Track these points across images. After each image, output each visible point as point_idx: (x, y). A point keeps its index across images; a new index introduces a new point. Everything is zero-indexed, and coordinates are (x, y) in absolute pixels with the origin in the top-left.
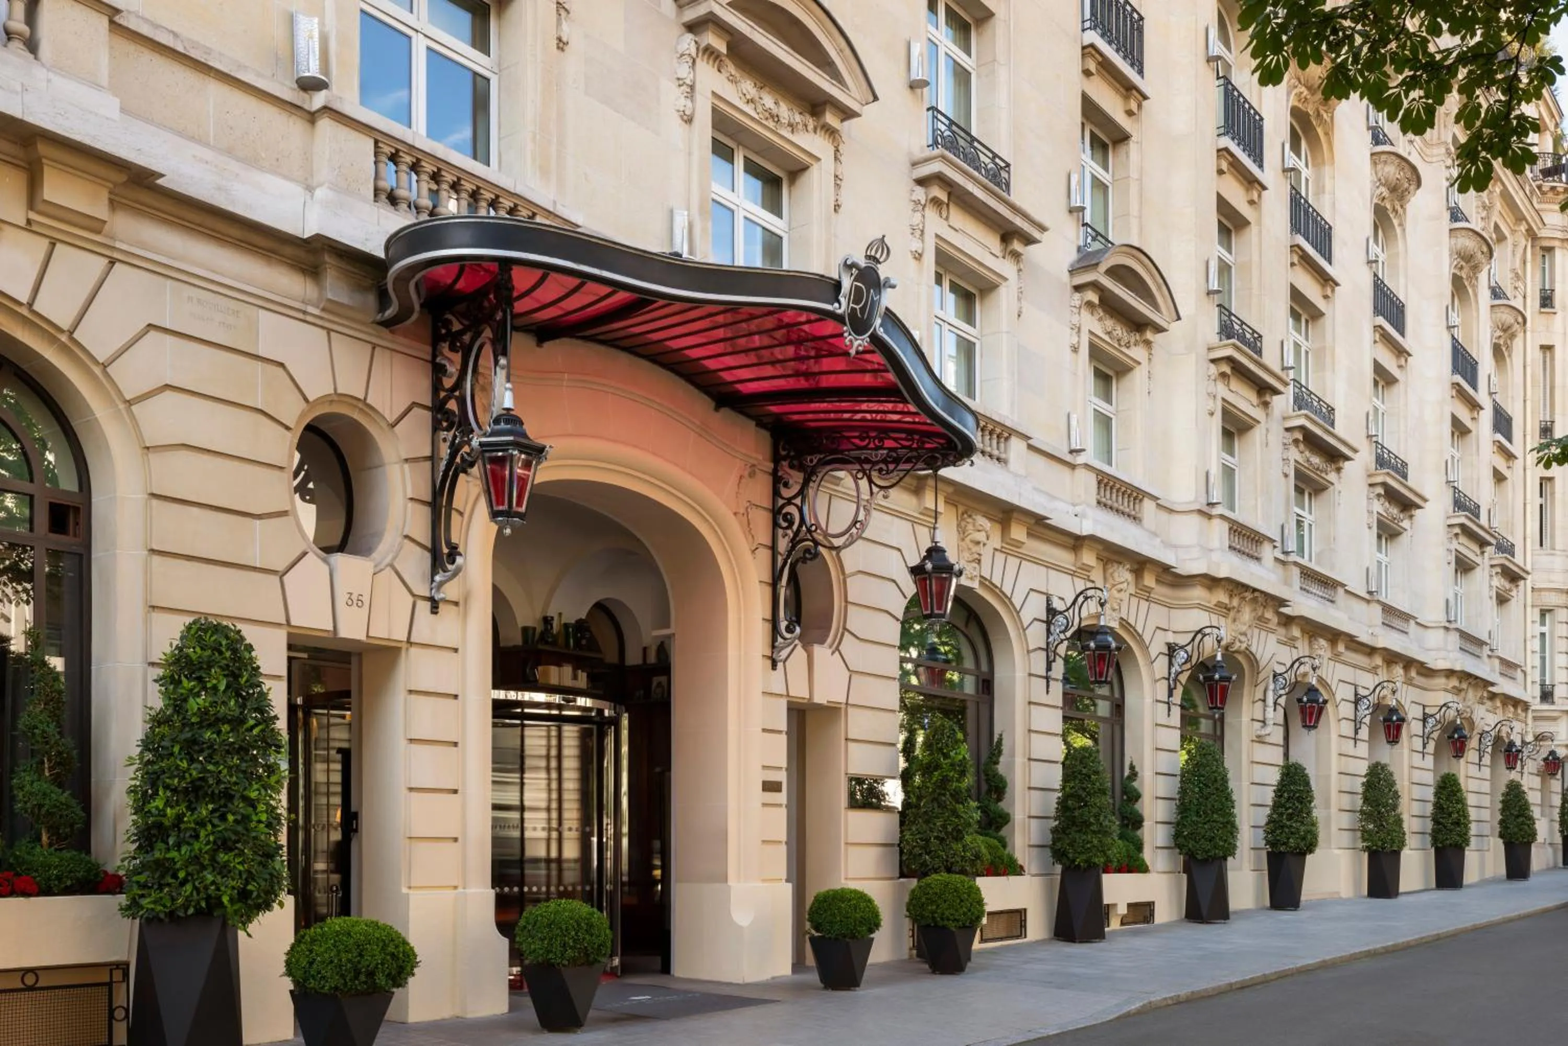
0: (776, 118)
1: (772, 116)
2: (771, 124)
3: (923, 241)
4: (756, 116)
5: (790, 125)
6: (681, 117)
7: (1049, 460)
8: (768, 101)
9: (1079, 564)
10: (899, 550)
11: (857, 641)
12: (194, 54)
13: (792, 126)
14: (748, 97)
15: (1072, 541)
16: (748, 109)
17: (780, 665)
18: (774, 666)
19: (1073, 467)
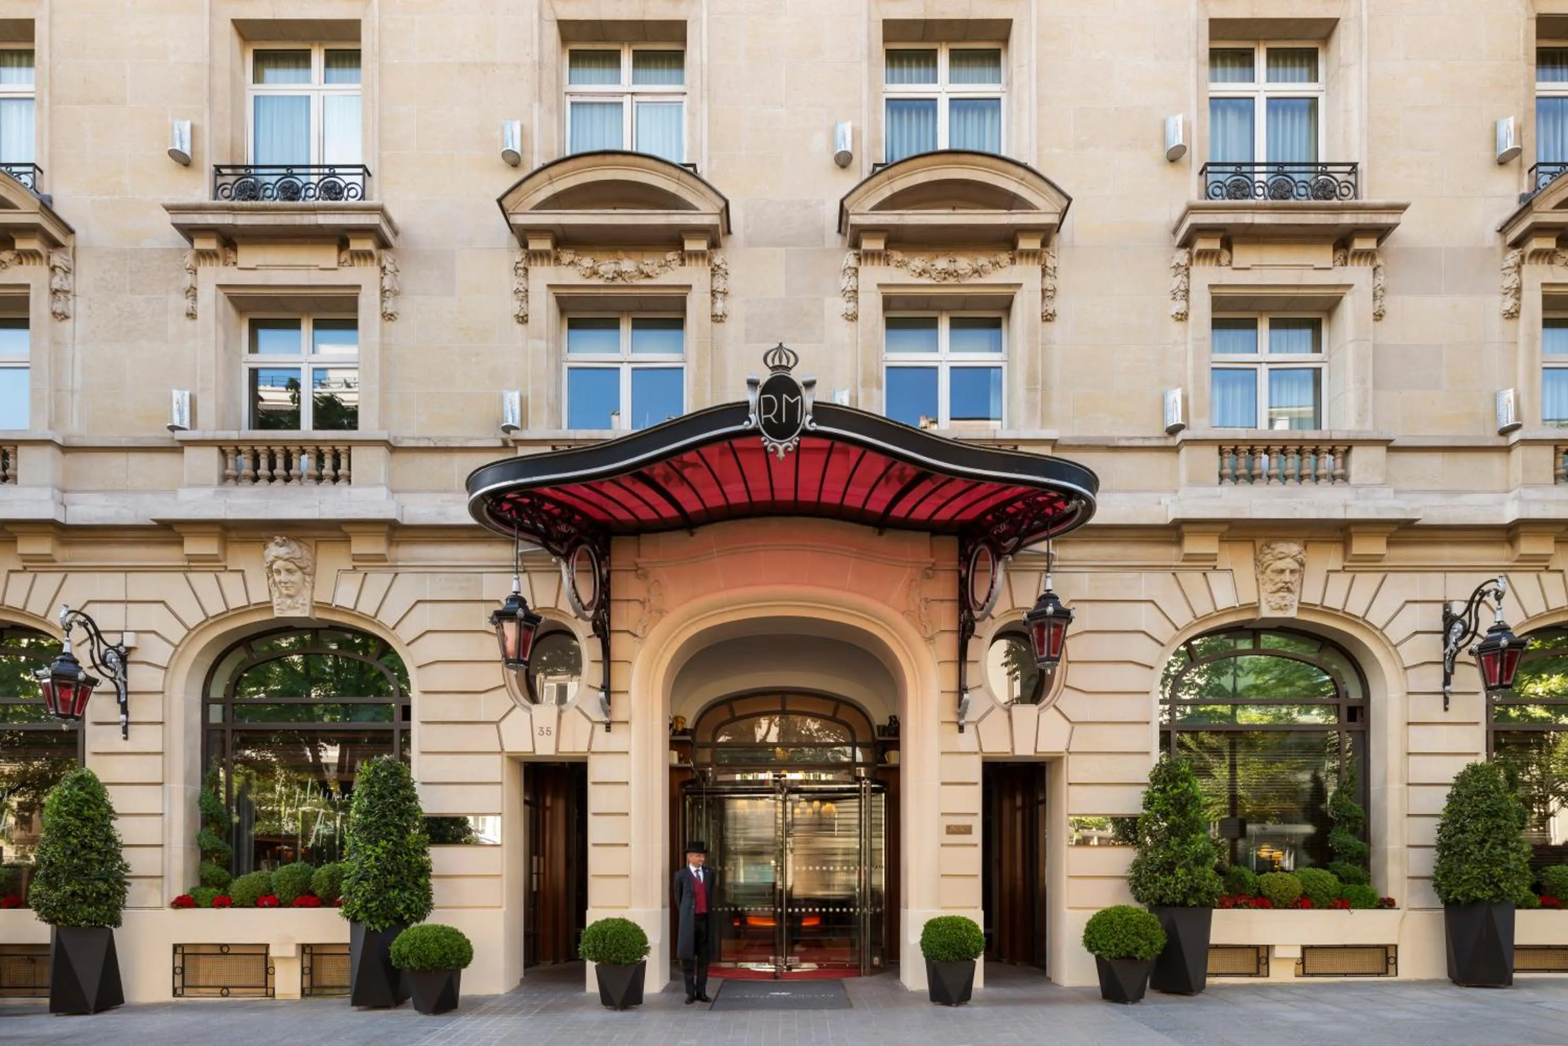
0: (955, 274)
1: (950, 274)
2: (952, 281)
3: (1187, 300)
4: (934, 282)
5: (976, 271)
6: (846, 319)
7: (1452, 454)
8: (942, 263)
9: (1516, 557)
10: (1152, 602)
11: (1084, 695)
12: (440, 444)
13: (977, 272)
14: (918, 271)
15: (1503, 534)
16: (925, 280)
17: (969, 729)
18: (961, 729)
19: (1508, 449)
